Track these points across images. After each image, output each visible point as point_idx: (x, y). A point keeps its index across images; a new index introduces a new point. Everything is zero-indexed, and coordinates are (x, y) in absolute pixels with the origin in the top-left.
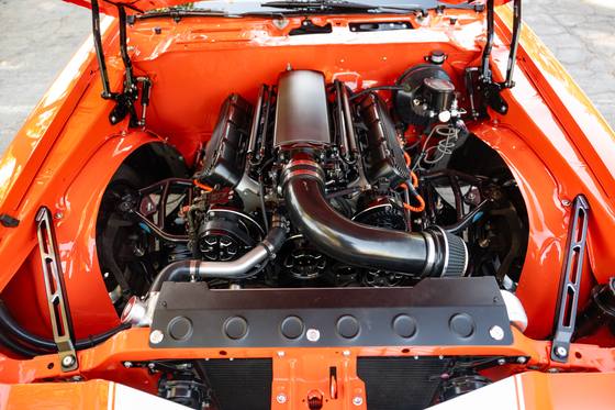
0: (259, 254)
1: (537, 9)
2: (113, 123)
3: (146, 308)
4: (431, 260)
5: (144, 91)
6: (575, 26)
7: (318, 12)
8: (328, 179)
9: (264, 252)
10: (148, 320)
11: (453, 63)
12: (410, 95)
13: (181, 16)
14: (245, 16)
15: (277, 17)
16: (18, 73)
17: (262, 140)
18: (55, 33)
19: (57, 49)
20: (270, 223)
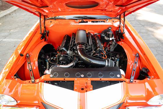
0: (72, 64)
1: (136, 21)
2: (41, 39)
3: (49, 71)
4: (107, 64)
5: (48, 34)
6: (144, 25)
7: (85, 19)
8: (86, 50)
9: (73, 64)
10: (50, 73)
11: (114, 29)
12: (104, 35)
13: (56, 19)
14: (69, 19)
15: (77, 19)
16: (15, 32)
17: (73, 43)
18: (24, 24)
19: (24, 27)
20: (74, 59)
